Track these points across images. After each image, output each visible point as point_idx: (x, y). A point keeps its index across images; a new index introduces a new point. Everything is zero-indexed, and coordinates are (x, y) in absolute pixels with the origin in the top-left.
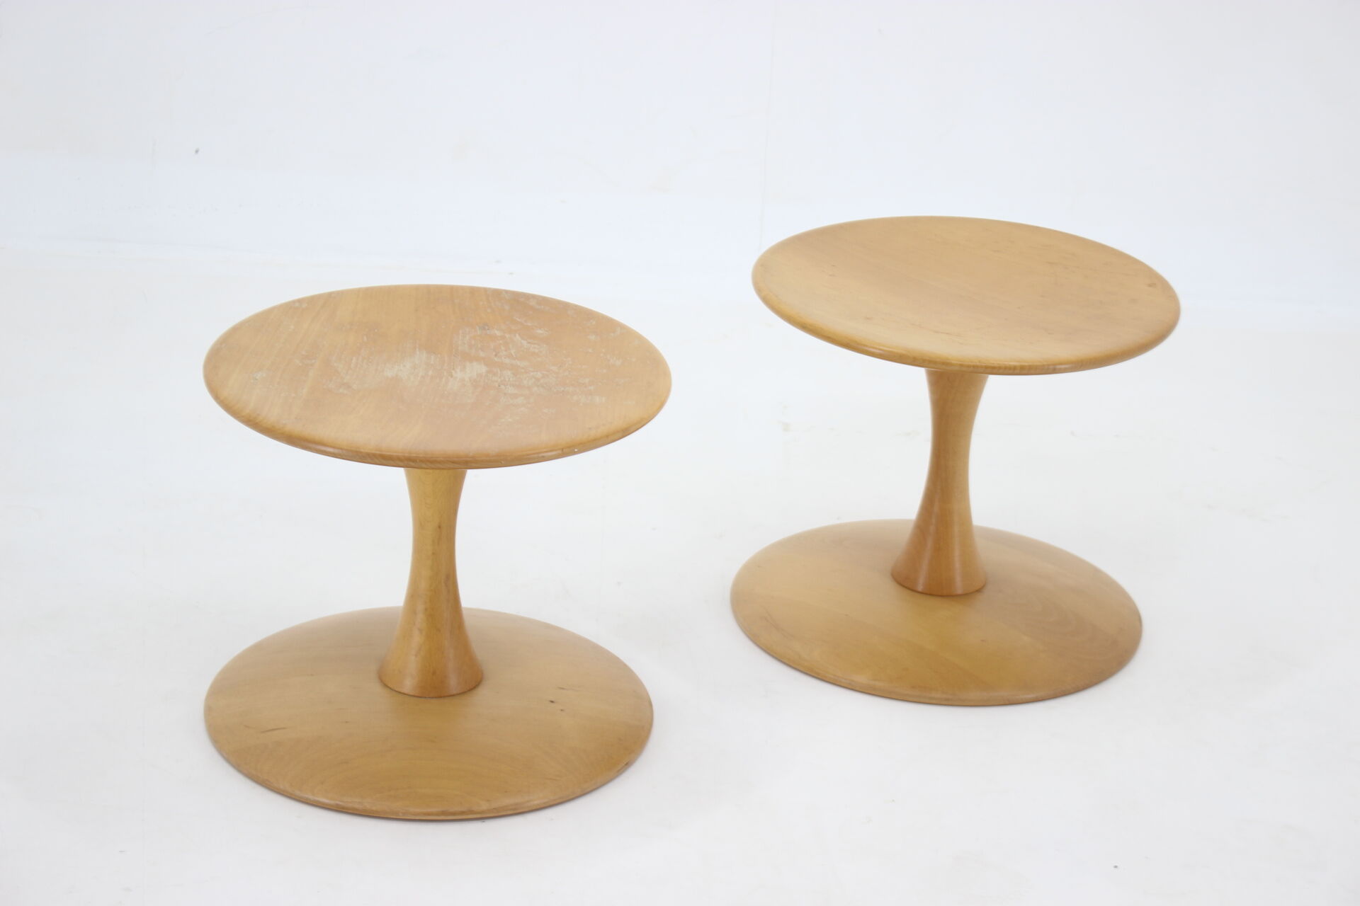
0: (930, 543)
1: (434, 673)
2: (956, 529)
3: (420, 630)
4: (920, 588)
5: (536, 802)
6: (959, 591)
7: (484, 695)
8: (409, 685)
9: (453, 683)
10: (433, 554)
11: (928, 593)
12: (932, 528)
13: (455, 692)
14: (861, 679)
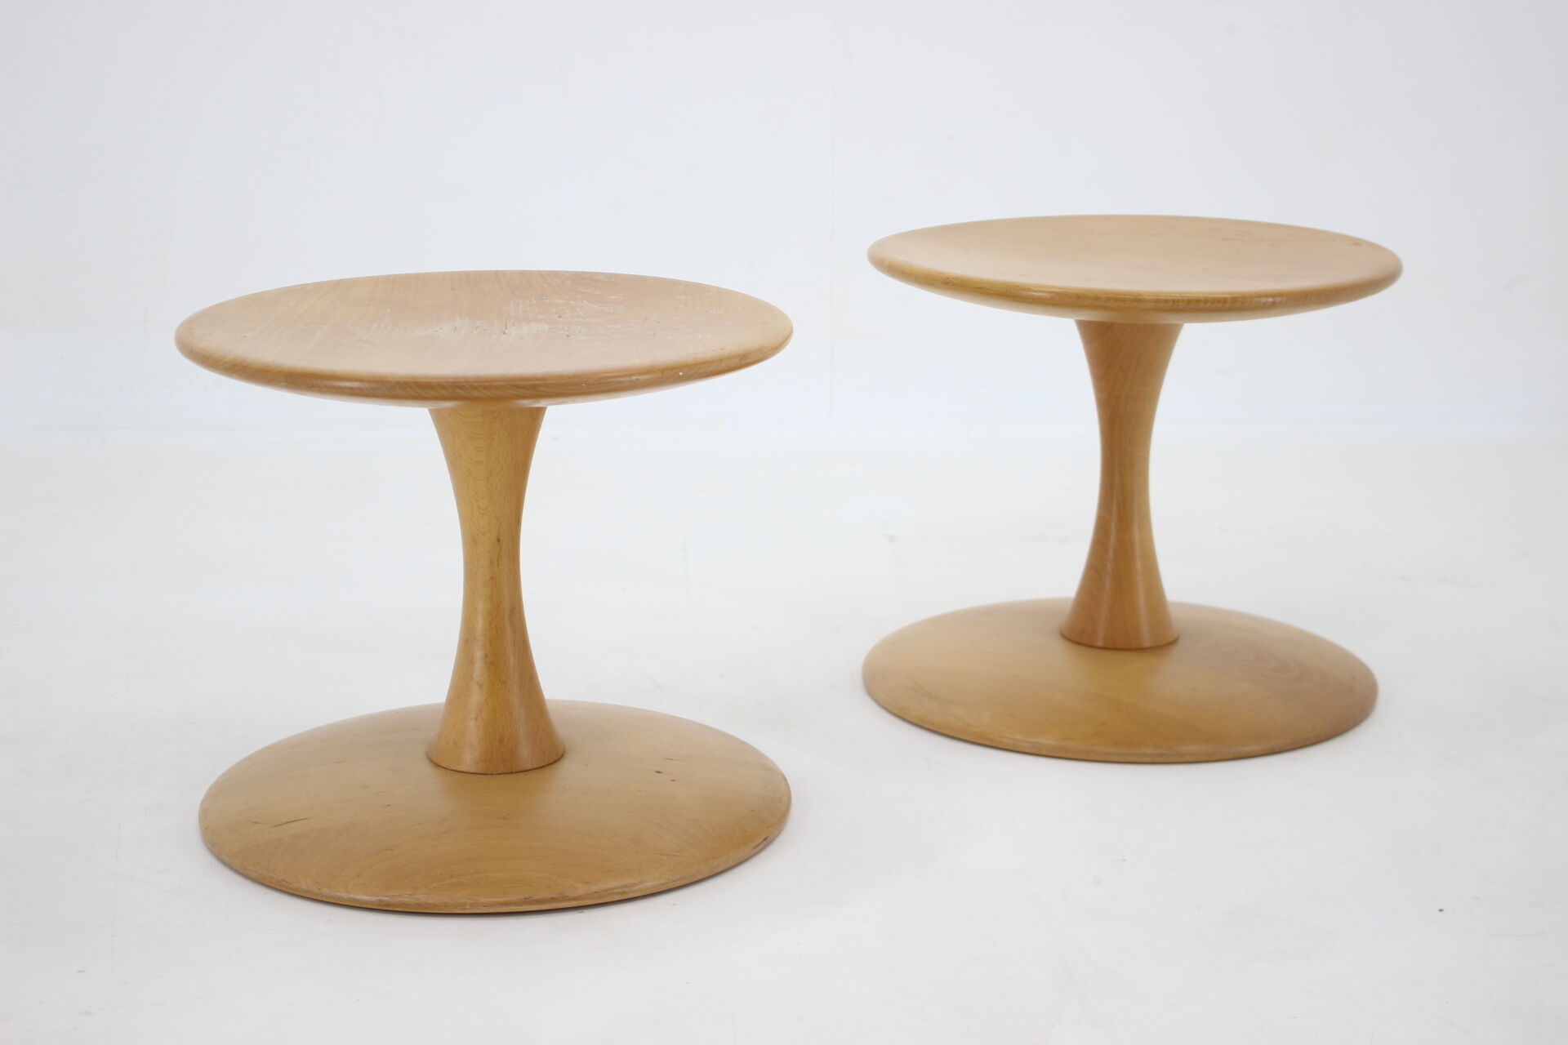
0: (1108, 583)
1: (501, 741)
2: (1139, 565)
3: (480, 685)
4: (1100, 643)
5: (650, 884)
6: (1147, 644)
7: (567, 770)
8: (469, 759)
9: (526, 754)
10: (492, 578)
11: (1111, 647)
12: (1109, 566)
13: (529, 766)
14: (1047, 741)
